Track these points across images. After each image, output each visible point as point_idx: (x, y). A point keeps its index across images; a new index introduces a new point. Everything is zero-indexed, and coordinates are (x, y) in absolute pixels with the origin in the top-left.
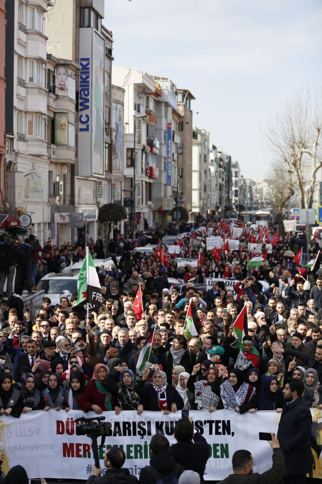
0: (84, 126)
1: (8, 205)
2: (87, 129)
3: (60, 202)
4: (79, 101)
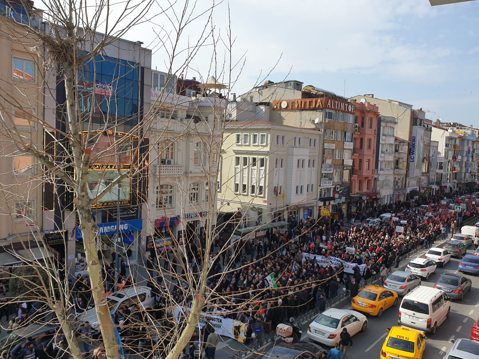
0: (412, 160)
1: (374, 191)
2: (413, 161)
3: (398, 187)
4: (411, 151)
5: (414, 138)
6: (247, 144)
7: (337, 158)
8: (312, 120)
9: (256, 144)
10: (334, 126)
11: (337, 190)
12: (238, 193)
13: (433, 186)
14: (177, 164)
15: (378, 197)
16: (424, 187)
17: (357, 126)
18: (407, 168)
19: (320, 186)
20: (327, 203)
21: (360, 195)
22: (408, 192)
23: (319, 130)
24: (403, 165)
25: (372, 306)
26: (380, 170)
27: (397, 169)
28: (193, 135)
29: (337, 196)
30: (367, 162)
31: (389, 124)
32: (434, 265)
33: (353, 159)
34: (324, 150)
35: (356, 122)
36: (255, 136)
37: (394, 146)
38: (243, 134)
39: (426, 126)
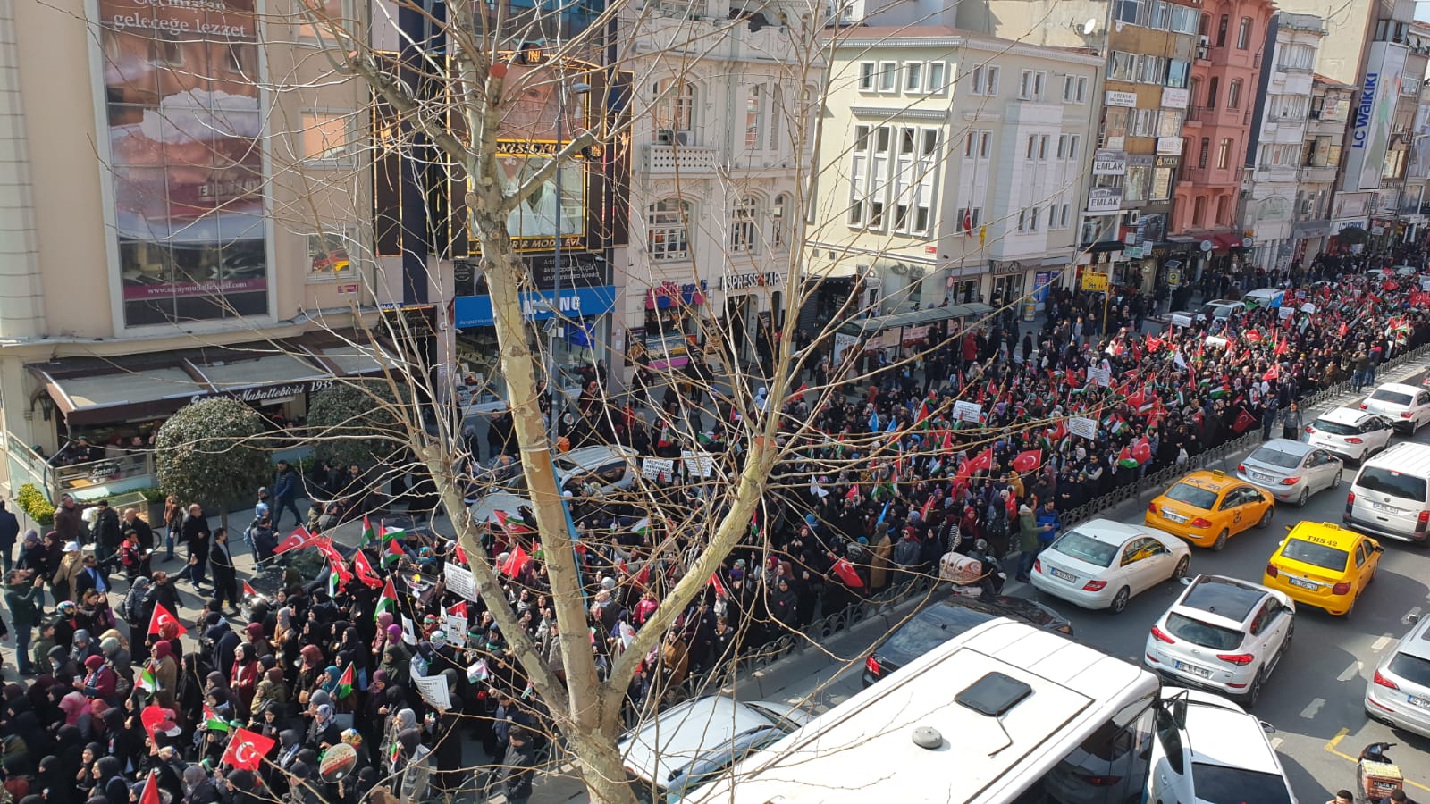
0: (1358, 143)
1: (1236, 227)
2: (1361, 146)
3: (1306, 219)
4: (1357, 117)
5: (1371, 79)
6: (892, 90)
7: (1139, 133)
8: (1076, 25)
9: (917, 91)
10: (1138, 43)
11: (1132, 223)
12: (859, 225)
13: (1412, 216)
14: (702, 145)
15: (1246, 245)
16: (1384, 221)
17: (1204, 41)
18: (1339, 165)
19: (1086, 210)
20: (1102, 257)
21: (1195, 237)
22: (1336, 232)
23: (1096, 54)
24: (1329, 156)
25: (1201, 523)
26: (1260, 169)
27: (1310, 168)
28: (745, 65)
29: (1130, 238)
30: (1223, 145)
31: (1300, 38)
32: (1388, 427)
33: (1184, 138)
34: (1105, 109)
35: (1202, 31)
36: (914, 69)
37: (1307, 101)
38: (881, 62)
39: (1414, 41)
